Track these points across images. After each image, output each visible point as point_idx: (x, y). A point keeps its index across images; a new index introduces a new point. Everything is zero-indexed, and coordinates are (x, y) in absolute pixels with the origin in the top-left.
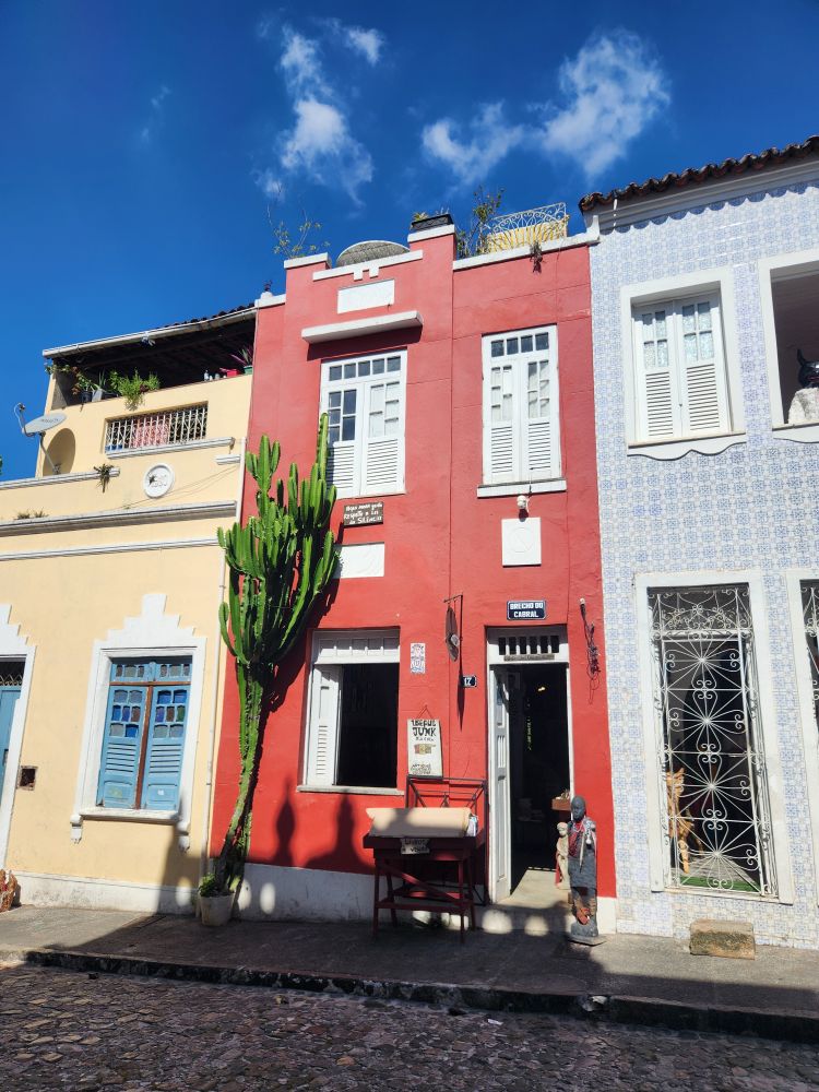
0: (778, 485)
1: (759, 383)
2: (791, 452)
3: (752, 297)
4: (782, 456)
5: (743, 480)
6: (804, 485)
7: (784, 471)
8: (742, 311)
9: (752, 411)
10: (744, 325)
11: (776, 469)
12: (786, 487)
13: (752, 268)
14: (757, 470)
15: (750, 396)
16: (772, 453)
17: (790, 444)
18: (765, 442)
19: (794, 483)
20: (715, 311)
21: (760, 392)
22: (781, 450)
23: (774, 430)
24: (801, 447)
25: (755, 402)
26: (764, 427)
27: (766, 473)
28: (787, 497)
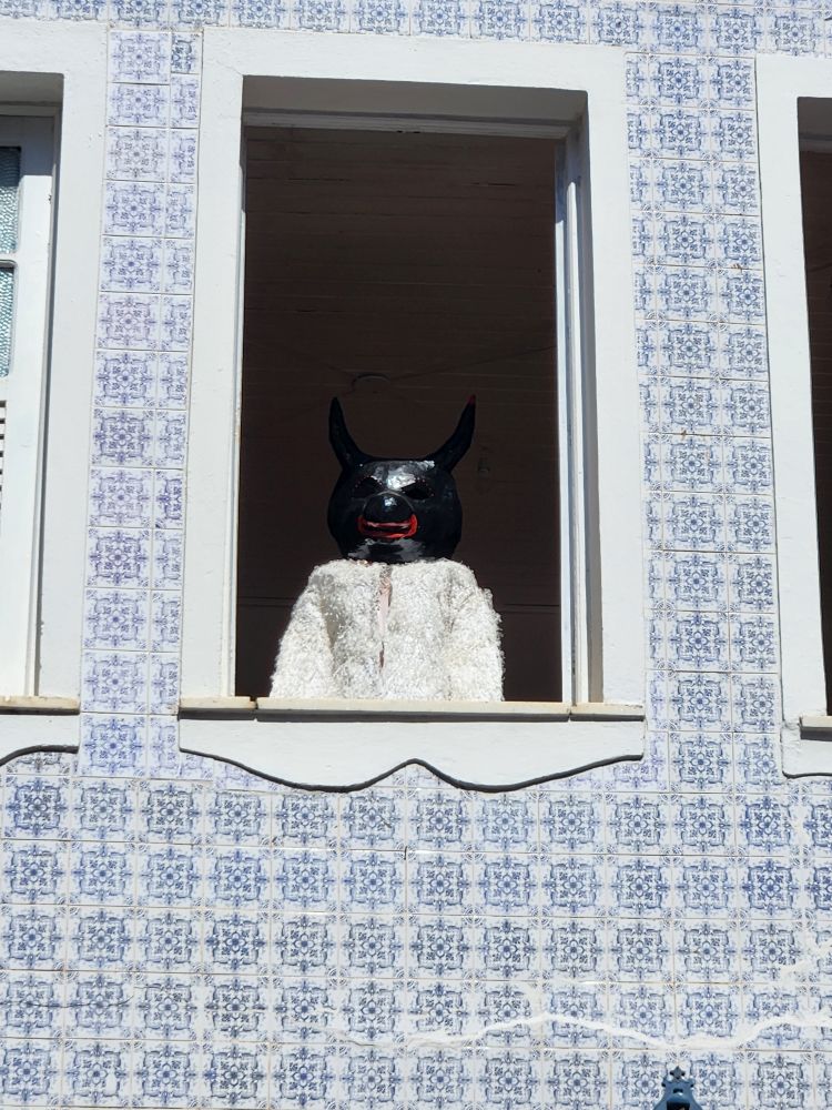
0: (174, 942)
1: (154, 511)
2: (235, 815)
3: (168, 166)
4: (204, 826)
5: (46, 906)
6: (269, 956)
7: (204, 890)
8: (129, 211)
9: (113, 621)
10: (128, 267)
11: (173, 877)
12: (202, 955)
13: (183, 57)
14: (102, 872)
15: (116, 560)
16: (170, 809)
17: (235, 781)
18: (147, 760)
19: (234, 943)
20: (34, 187)
21: (152, 548)
22: (204, 802)
23: (186, 714)
24: (272, 799)
25: (129, 589)
26: (148, 696)
27: (136, 888)
28: (202, 995)
